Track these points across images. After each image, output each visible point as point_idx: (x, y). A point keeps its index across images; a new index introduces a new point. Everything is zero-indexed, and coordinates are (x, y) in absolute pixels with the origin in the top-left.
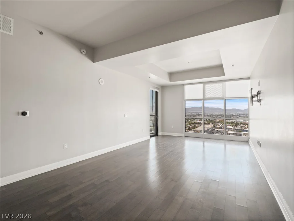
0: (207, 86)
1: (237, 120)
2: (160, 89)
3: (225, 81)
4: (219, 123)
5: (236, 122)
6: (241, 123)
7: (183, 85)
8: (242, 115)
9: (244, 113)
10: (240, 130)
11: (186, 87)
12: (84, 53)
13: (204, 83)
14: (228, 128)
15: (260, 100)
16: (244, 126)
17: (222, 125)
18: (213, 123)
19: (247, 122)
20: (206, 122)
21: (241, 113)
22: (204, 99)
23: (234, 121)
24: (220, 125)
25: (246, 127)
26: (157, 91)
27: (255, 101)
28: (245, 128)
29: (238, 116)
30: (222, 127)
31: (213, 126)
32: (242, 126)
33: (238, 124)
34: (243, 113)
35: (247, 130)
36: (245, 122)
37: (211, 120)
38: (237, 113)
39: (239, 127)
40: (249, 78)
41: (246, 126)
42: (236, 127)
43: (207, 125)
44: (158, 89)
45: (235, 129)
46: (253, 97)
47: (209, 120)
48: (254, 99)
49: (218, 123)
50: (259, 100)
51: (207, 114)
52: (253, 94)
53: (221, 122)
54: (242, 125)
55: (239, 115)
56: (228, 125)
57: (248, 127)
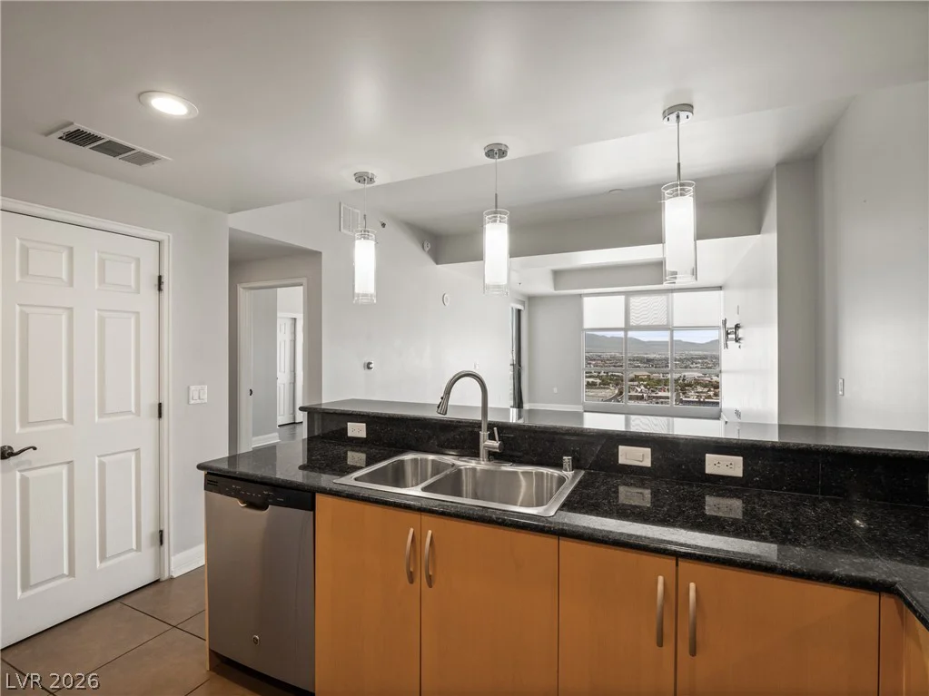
0: (635, 301)
1: (686, 374)
2: (526, 305)
3: (673, 291)
4: (636, 383)
5: (684, 380)
6: (698, 382)
7: (580, 295)
8: (700, 359)
9: (705, 353)
10: (693, 402)
11: (586, 300)
12: (427, 249)
13: (628, 294)
14: (661, 397)
15: (740, 339)
16: (706, 390)
17: (642, 387)
18: (617, 385)
19: (715, 378)
20: (598, 381)
21: (697, 353)
22: (627, 328)
23: (678, 375)
24: (639, 390)
25: (711, 393)
26: (520, 307)
27: (731, 339)
28: (709, 397)
29: (686, 362)
30: (645, 395)
31: (617, 391)
32: (702, 392)
33: (690, 385)
34: (701, 353)
35: (713, 403)
36: (709, 379)
37: (612, 375)
38: (687, 352)
39: (692, 393)
40: (720, 288)
41: (709, 390)
42: (684, 394)
43: (602, 388)
44: (523, 303)
45: (682, 401)
46: (727, 334)
47: (607, 376)
48: (730, 336)
49: (632, 383)
50: (737, 340)
51: (600, 356)
52: (728, 326)
53: (642, 380)
54: (699, 389)
55: (692, 359)
56: (660, 390)
57: (716, 395)
